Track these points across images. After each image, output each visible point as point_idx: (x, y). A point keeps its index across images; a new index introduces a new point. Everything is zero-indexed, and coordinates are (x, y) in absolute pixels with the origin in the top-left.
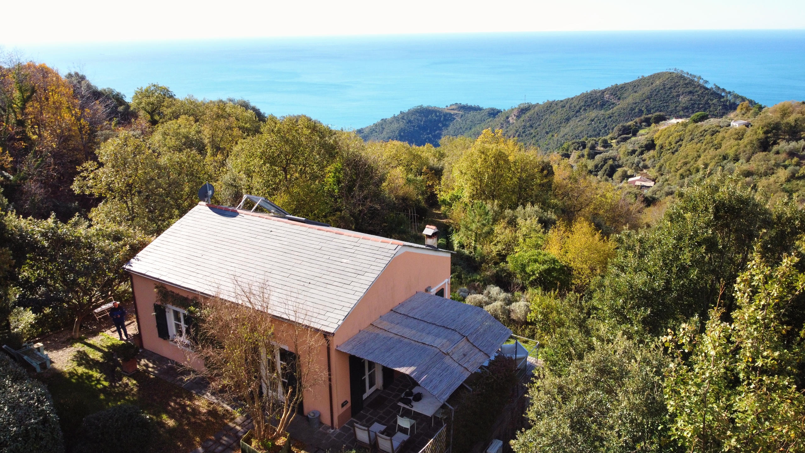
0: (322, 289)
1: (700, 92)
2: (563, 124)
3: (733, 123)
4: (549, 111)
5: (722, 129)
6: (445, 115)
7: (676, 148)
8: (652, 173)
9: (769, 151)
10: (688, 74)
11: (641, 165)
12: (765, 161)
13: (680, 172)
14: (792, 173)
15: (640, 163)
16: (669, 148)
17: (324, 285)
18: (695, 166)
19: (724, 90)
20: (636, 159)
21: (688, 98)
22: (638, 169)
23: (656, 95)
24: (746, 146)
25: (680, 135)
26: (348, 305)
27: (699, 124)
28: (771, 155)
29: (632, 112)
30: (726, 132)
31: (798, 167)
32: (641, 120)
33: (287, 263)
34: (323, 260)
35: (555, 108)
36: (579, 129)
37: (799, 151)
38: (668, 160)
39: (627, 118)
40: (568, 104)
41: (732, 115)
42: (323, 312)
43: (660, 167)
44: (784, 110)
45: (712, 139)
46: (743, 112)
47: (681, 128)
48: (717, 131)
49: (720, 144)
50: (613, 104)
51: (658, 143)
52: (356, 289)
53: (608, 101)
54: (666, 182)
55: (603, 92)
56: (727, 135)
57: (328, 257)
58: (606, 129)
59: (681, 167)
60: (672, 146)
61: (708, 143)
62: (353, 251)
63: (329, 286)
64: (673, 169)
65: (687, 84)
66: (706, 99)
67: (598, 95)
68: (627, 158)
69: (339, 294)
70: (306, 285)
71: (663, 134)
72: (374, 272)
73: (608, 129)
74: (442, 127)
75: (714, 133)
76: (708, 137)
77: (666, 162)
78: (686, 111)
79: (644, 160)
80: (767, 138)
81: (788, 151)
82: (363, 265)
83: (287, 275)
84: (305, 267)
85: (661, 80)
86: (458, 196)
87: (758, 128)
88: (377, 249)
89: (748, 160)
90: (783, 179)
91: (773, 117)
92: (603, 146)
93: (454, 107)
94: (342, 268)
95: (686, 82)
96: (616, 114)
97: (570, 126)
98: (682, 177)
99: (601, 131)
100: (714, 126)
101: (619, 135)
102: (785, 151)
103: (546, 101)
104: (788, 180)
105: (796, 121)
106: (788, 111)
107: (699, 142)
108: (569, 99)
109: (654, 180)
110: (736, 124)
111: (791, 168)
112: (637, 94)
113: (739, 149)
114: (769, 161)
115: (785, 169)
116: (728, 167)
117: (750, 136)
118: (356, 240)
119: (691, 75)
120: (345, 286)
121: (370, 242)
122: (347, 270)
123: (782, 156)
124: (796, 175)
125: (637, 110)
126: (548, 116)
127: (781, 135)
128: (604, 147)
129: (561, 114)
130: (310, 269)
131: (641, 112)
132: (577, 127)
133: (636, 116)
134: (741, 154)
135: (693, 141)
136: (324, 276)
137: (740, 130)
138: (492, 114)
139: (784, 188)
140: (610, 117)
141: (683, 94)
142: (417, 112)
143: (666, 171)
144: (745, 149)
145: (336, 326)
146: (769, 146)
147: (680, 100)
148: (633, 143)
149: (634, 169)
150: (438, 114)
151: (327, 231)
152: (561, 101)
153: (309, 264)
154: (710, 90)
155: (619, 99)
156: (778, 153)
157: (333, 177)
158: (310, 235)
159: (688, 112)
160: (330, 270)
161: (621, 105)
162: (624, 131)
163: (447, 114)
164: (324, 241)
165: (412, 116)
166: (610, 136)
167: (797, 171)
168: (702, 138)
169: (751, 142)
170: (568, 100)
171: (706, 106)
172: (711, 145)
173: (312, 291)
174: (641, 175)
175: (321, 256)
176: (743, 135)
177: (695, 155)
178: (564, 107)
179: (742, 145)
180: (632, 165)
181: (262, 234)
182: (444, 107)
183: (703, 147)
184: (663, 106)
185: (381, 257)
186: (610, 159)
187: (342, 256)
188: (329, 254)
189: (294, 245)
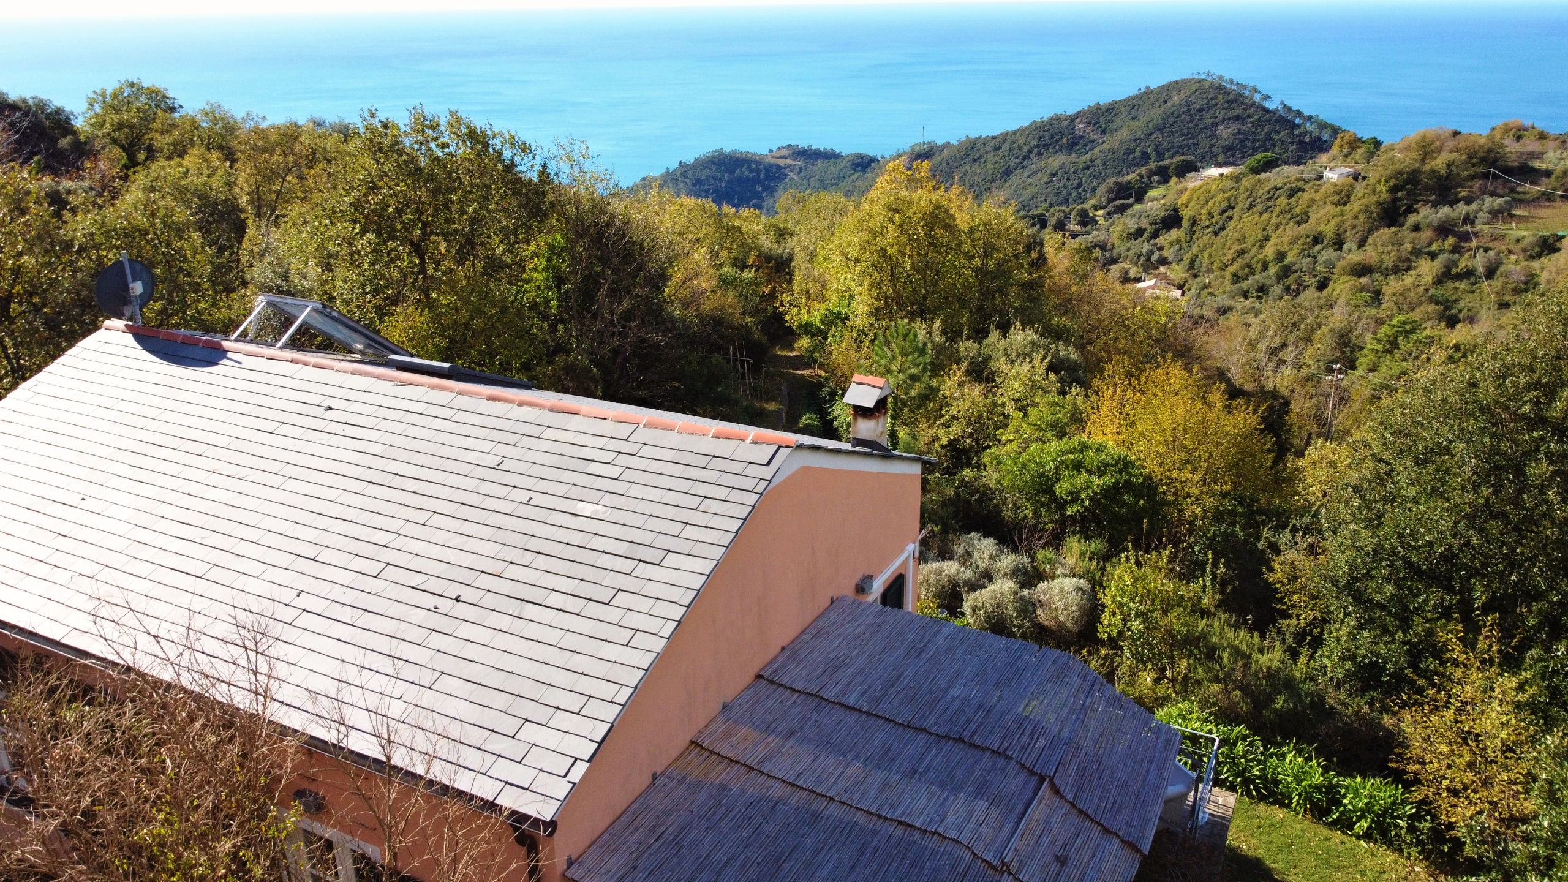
0: (505, 622)
1: (1256, 117)
2: (998, 183)
3: (1327, 174)
4: (971, 157)
5: (1307, 186)
6: (769, 168)
7: (1221, 223)
8: (1177, 272)
9: (1402, 225)
10: (1232, 82)
11: (1154, 258)
12: (1393, 244)
13: (1233, 268)
14: (1446, 267)
15: (1153, 254)
16: (1207, 223)
17: (514, 607)
18: (1260, 256)
19: (1299, 113)
20: (1146, 247)
21: (1233, 129)
22: (1151, 265)
23: (1174, 123)
24: (1356, 217)
25: (1229, 199)
26: (607, 691)
27: (1263, 175)
28: (1405, 232)
29: (1129, 157)
30: (1317, 191)
31: (1457, 256)
32: (1150, 170)
33: (378, 521)
34: (508, 507)
35: (981, 152)
36: (1030, 191)
37: (1455, 225)
38: (1206, 247)
39: (1119, 169)
40: (1007, 144)
41: (1323, 158)
42: (508, 725)
43: (1192, 262)
44: (1424, 146)
45: (1289, 204)
46: (1346, 150)
47: (1229, 184)
48: (1300, 190)
49: (1307, 214)
50: (1092, 142)
51: (1186, 214)
52: (635, 621)
53: (1082, 137)
54: (1205, 291)
55: (1073, 119)
56: (1318, 197)
57: (524, 496)
58: (1081, 191)
59: (1233, 260)
60: (1214, 220)
61: (1282, 213)
62: (614, 471)
63: (530, 611)
64: (1215, 266)
65: (1230, 102)
66: (1266, 130)
67: (1064, 124)
68: (1128, 245)
69: (570, 641)
70: (445, 605)
71: (1195, 197)
72: (698, 549)
73: (1084, 191)
74: (764, 191)
75: (1293, 193)
76: (1283, 201)
77: (1202, 251)
78: (1231, 154)
79: (1161, 249)
80: (1395, 200)
81: (1435, 224)
82: (654, 524)
83: (373, 568)
84: (441, 537)
85: (1182, 95)
86: (839, 313)
87: (1379, 182)
88: (703, 461)
89: (1362, 243)
90: (1428, 279)
91: (1406, 160)
92: (1079, 223)
93: (784, 152)
94: (577, 538)
95: (1230, 97)
96: (1098, 162)
97: (1011, 186)
98: (1237, 278)
99: (1070, 194)
100: (1293, 178)
101: (1110, 201)
102: (1430, 225)
103: (964, 138)
104: (1439, 281)
105: (1449, 166)
106: (1433, 147)
107: (1266, 210)
108: (1007, 133)
109: (1180, 287)
110: (1334, 175)
111: (1442, 258)
112: (1137, 123)
113: (1343, 222)
114: (1400, 245)
115: (1433, 259)
116: (1324, 259)
117: (1362, 198)
118: (624, 430)
119: (1238, 84)
120: (593, 609)
121: (673, 439)
122: (597, 543)
123: (1426, 235)
124: (1454, 271)
125: (1137, 153)
126: (967, 167)
127: (1421, 194)
128: (1083, 223)
129: (992, 164)
130: (458, 541)
131: (1145, 156)
132: (1025, 188)
133: (1137, 166)
134: (1348, 233)
135: (1255, 209)
136: (513, 572)
137: (1343, 185)
138: (858, 165)
139: (1433, 295)
140: (1088, 168)
141: (1224, 120)
142: (714, 163)
143: (1203, 269)
144: (1355, 222)
145: (561, 789)
146: (1400, 215)
147: (1219, 132)
148: (1137, 215)
149: (1142, 265)
150: (754, 166)
151: (521, 404)
152: (993, 138)
153: (455, 525)
154: (1274, 113)
155: (1103, 132)
156: (1416, 228)
157: (546, 269)
158: (461, 417)
159: (1233, 155)
160: (534, 544)
161: (1108, 143)
162: (1118, 192)
163: (771, 166)
164: (512, 439)
165: (702, 170)
166: (1093, 202)
167: (1455, 264)
168: (1270, 203)
169: (1366, 209)
170: (1005, 136)
171: (1268, 144)
172: (1289, 216)
173: (465, 630)
174: (1156, 276)
175: (501, 491)
176: (1348, 196)
177: (1260, 237)
178: (999, 148)
179: (1349, 215)
180: (1138, 258)
181: (297, 420)
182: (766, 152)
183: (1274, 220)
184: (1188, 145)
185: (721, 493)
186: (1095, 247)
187: (575, 492)
188: (529, 483)
189: (406, 455)
